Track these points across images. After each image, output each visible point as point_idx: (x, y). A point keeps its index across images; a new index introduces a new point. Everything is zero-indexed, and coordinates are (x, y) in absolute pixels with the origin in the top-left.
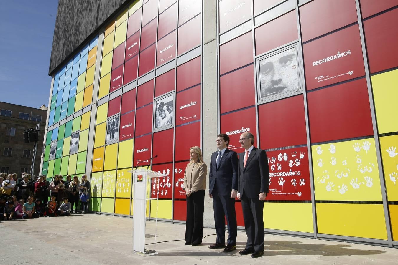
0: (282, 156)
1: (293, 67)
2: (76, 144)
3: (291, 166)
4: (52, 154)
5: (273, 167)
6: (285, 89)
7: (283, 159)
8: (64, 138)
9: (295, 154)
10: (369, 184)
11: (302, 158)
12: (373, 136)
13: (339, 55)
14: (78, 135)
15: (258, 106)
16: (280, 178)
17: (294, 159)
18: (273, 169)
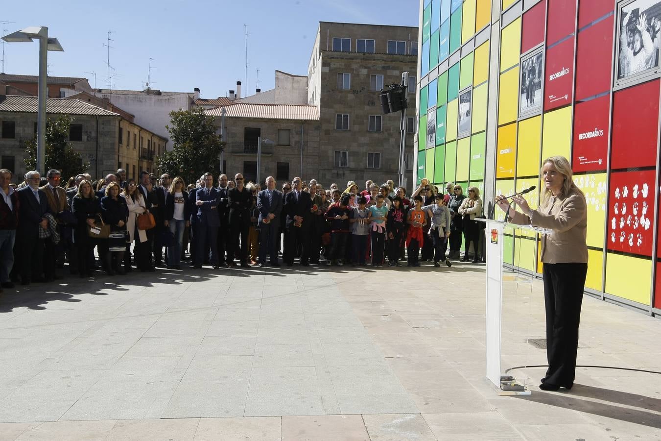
2: (467, 115)
4: (430, 136)
8: (447, 103)
14: (470, 96)
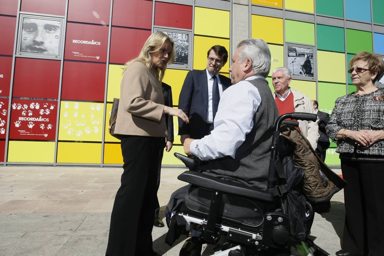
0: (34, 105)
1: (56, 36)
3: (42, 114)
5: (25, 112)
6: (45, 52)
7: (35, 107)
9: (46, 105)
10: (96, 131)
11: (52, 109)
12: (103, 102)
13: (93, 43)
15: (16, 57)
16: (30, 122)
17: (45, 109)
18: (24, 114)
